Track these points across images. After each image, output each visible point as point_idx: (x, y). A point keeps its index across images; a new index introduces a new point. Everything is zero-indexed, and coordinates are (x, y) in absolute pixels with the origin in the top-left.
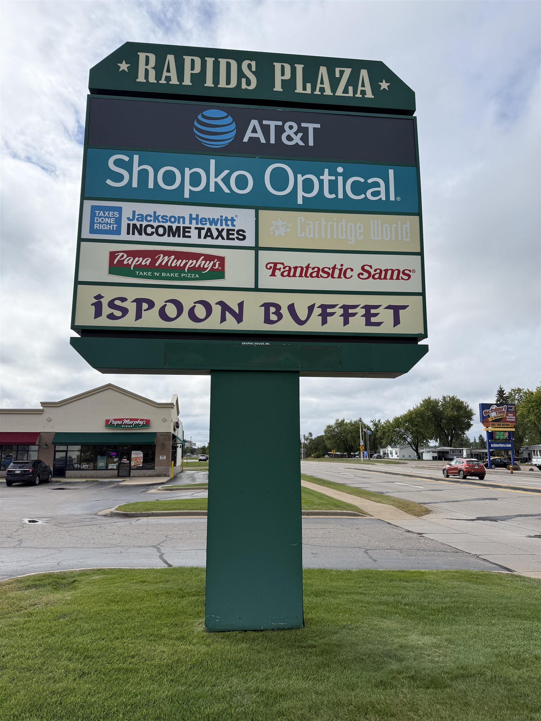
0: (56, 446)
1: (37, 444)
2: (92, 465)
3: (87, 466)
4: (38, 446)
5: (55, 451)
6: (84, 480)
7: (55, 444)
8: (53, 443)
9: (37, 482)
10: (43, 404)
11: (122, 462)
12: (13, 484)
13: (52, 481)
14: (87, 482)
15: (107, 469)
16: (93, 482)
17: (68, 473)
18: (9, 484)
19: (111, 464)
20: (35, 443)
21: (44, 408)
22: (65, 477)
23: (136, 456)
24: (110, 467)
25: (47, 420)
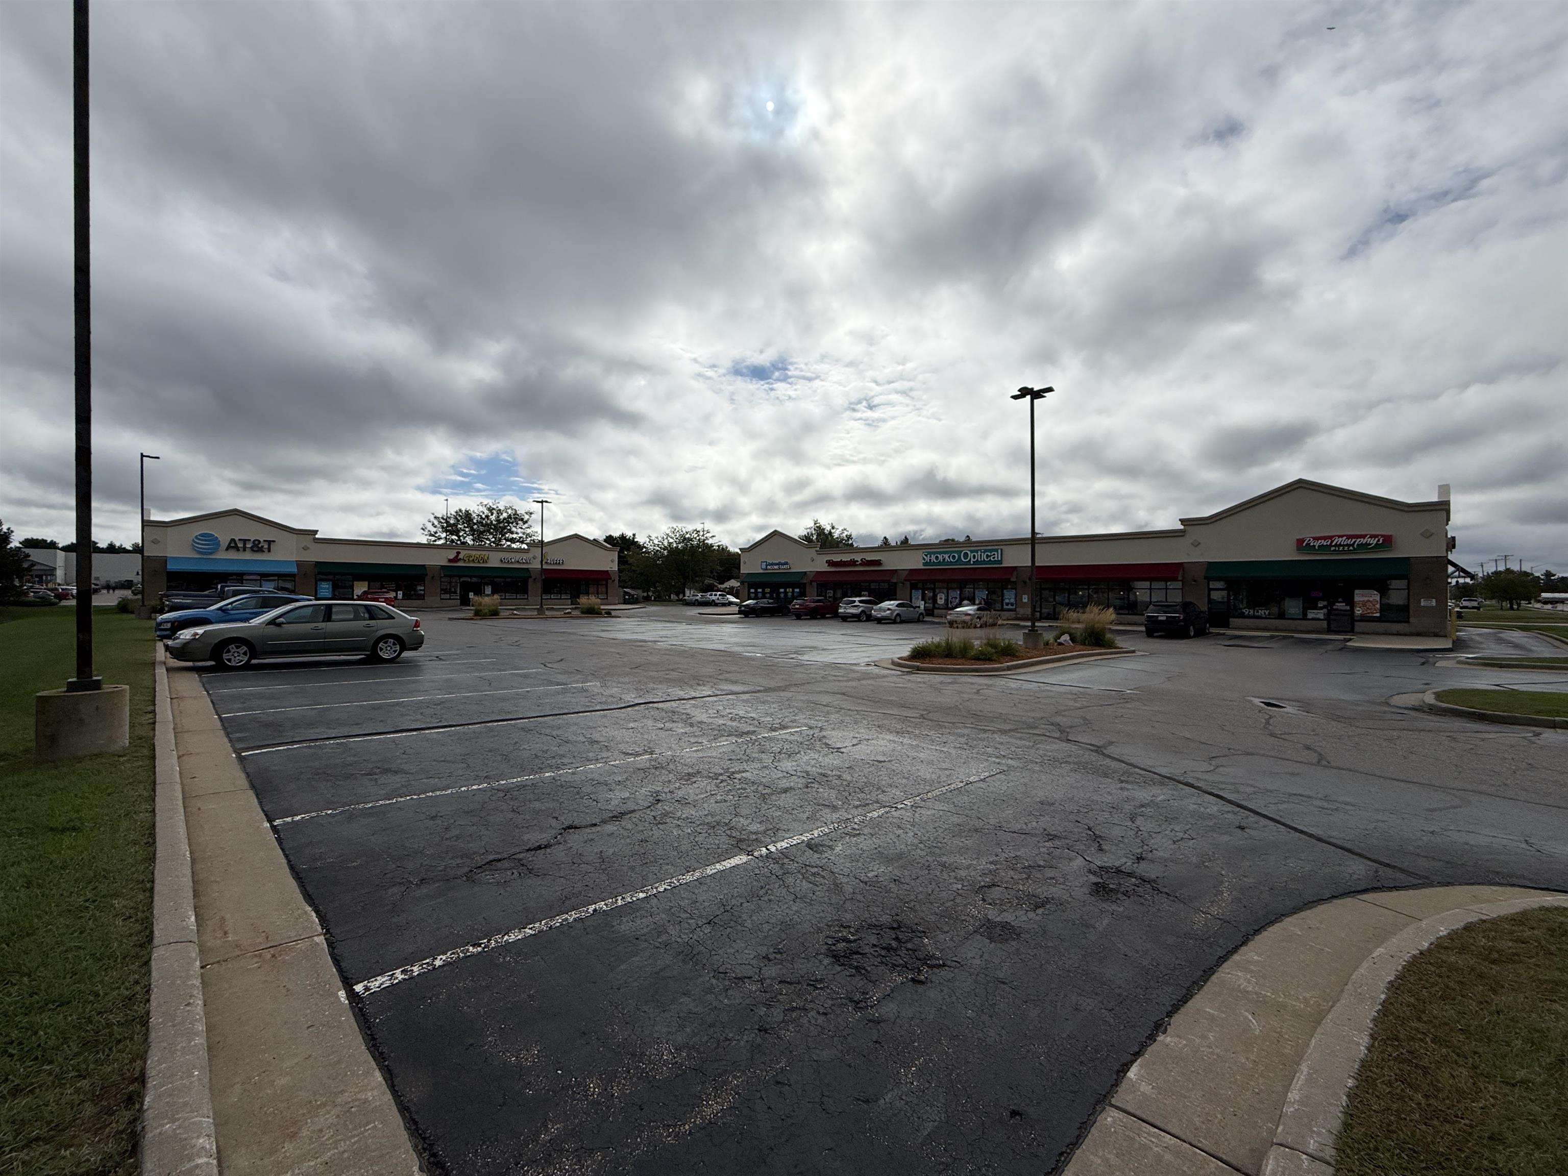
0: (1211, 583)
1: (1180, 578)
2: (1275, 610)
3: (1267, 612)
4: (1181, 583)
5: (1210, 590)
6: (1268, 634)
7: (1209, 579)
8: (1205, 578)
9: (1192, 634)
10: (1182, 521)
11: (1334, 607)
12: (1156, 634)
13: (1212, 633)
14: (1272, 637)
15: (1305, 617)
16: (1285, 638)
17: (1234, 621)
18: (1150, 634)
19: (1312, 611)
20: (1177, 577)
21: (1187, 528)
22: (1229, 628)
23: (1366, 599)
24: (1310, 616)
25: (1192, 544)
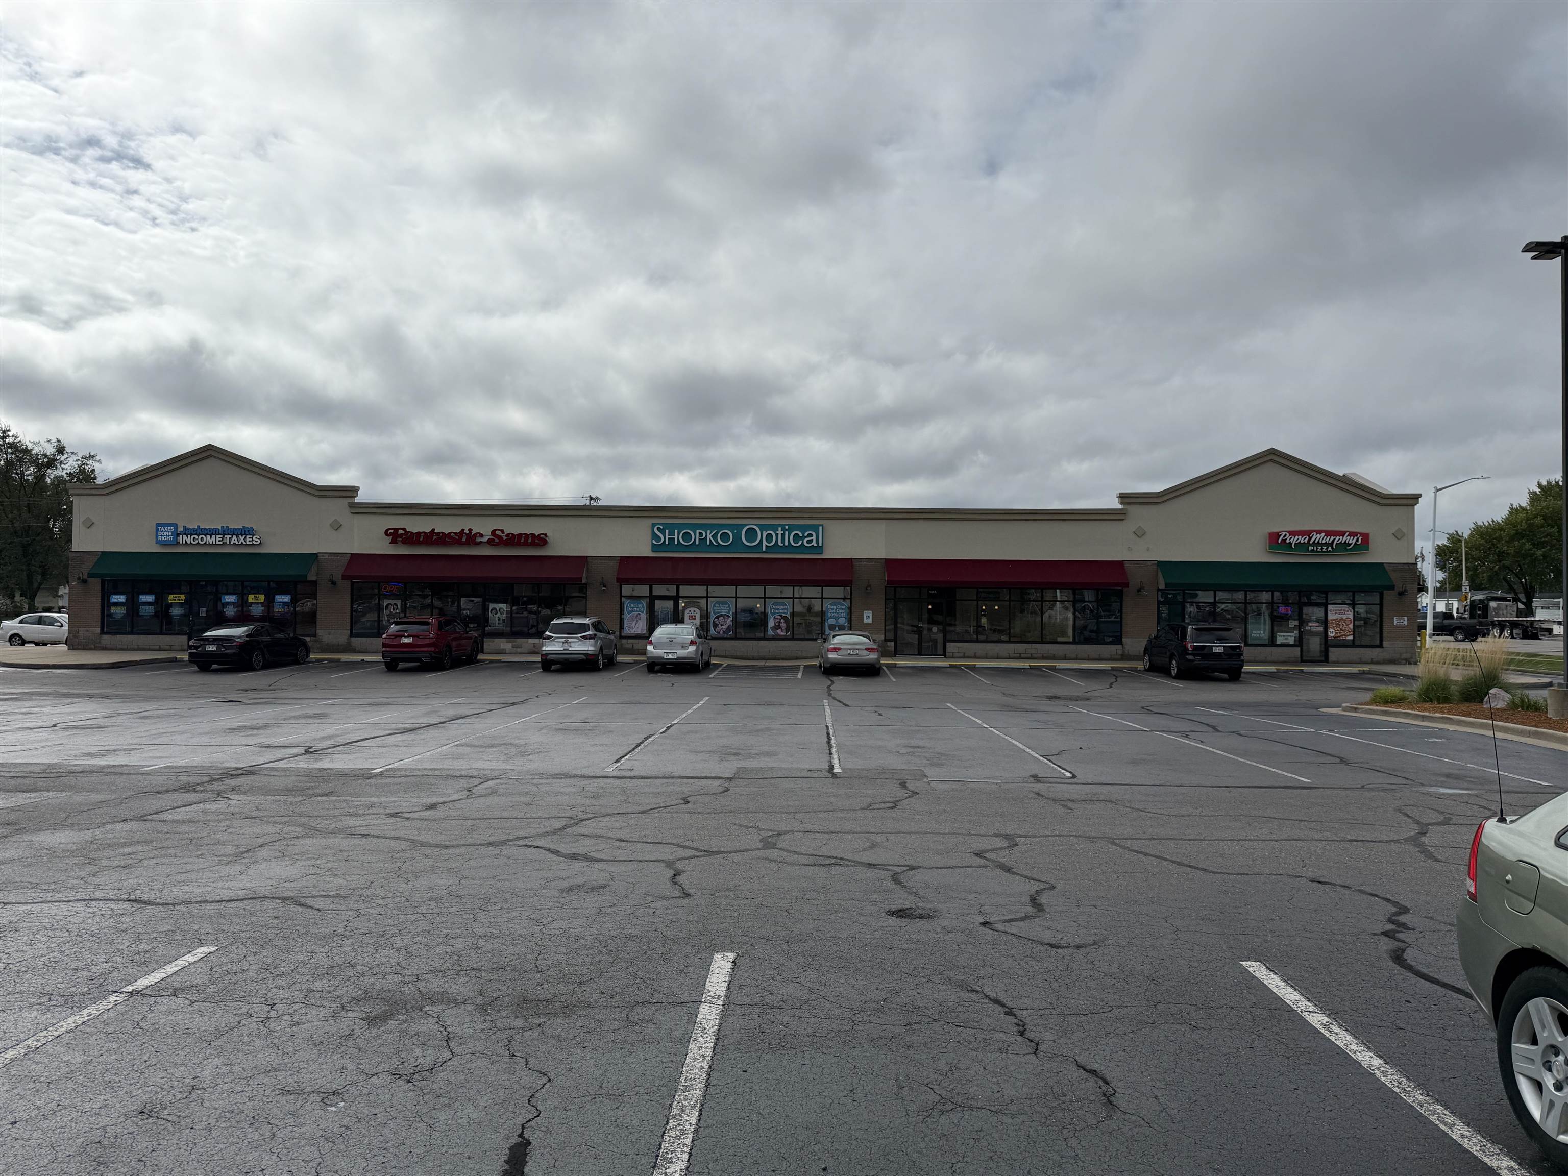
5: (1159, 603)
11: (1306, 628)
15: (1272, 643)
19: (1282, 634)
21: (1127, 507)
23: (1339, 617)
24: (1279, 640)
25: (1134, 533)
